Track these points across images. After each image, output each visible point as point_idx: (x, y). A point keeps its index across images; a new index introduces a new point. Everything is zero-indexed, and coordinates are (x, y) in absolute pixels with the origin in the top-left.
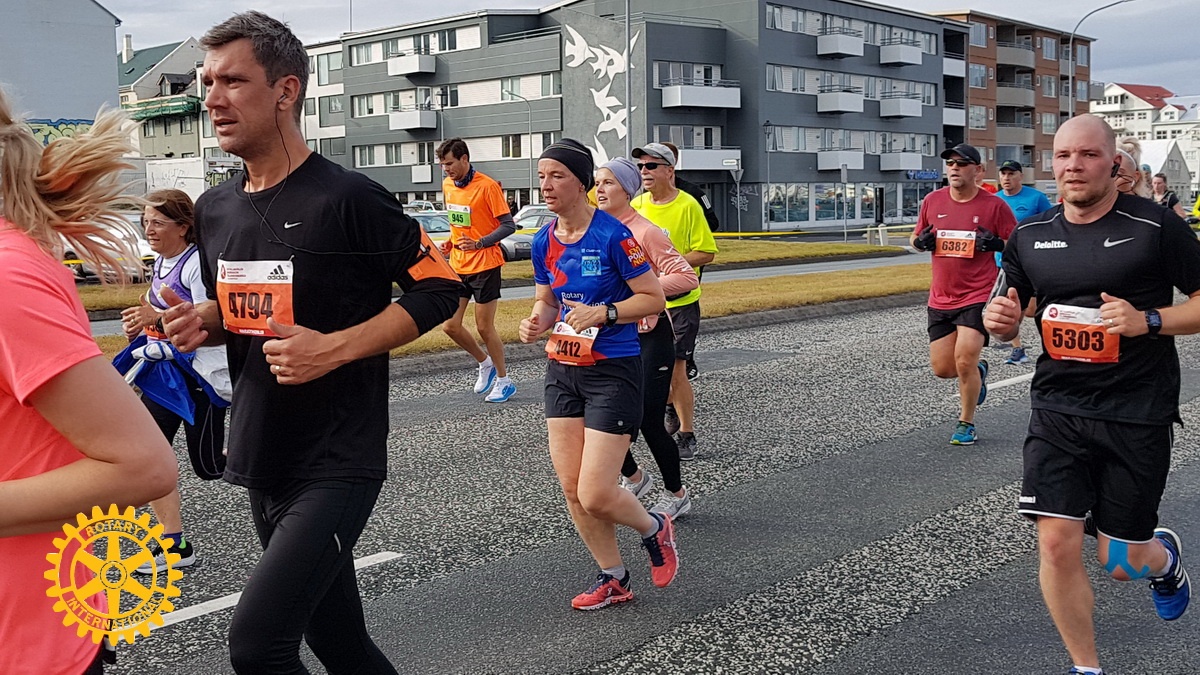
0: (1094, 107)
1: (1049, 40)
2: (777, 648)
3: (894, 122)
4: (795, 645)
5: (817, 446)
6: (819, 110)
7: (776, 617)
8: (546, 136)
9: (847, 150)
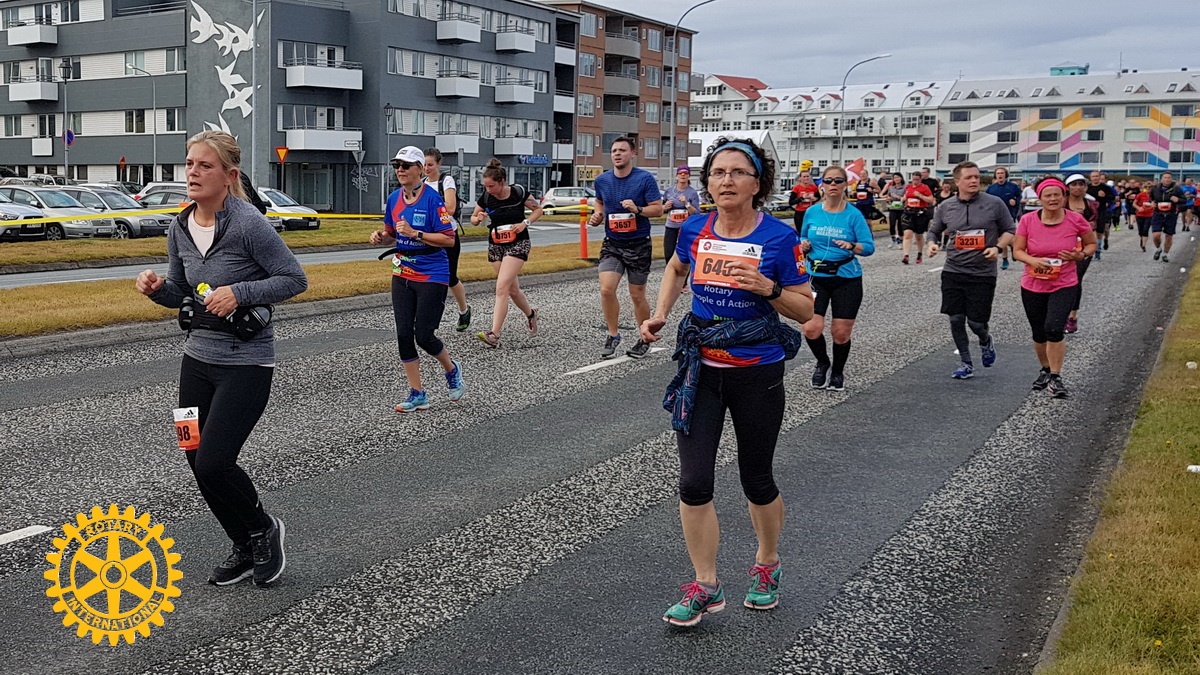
0: (695, 98)
1: (654, 32)
2: (411, 608)
3: (508, 109)
4: (428, 605)
5: (442, 422)
6: (437, 94)
7: (410, 580)
8: (170, 112)
9: (463, 134)
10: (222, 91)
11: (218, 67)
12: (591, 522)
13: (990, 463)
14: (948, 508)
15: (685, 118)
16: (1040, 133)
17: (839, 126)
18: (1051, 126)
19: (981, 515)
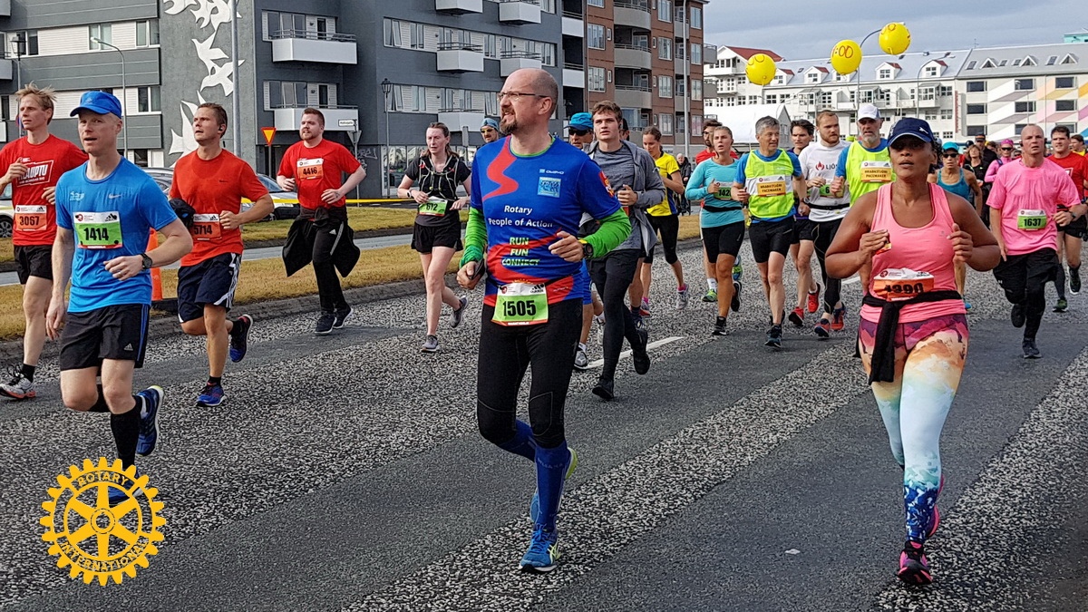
0: (708, 71)
1: (664, 2)
6: (439, 69)
8: (142, 90)
9: (467, 111)
10: (201, 67)
11: (195, 40)
12: (602, 537)
13: (1025, 451)
14: (985, 503)
15: (699, 93)
16: (1058, 102)
17: (855, 99)
18: (1067, 95)
19: (1021, 508)
